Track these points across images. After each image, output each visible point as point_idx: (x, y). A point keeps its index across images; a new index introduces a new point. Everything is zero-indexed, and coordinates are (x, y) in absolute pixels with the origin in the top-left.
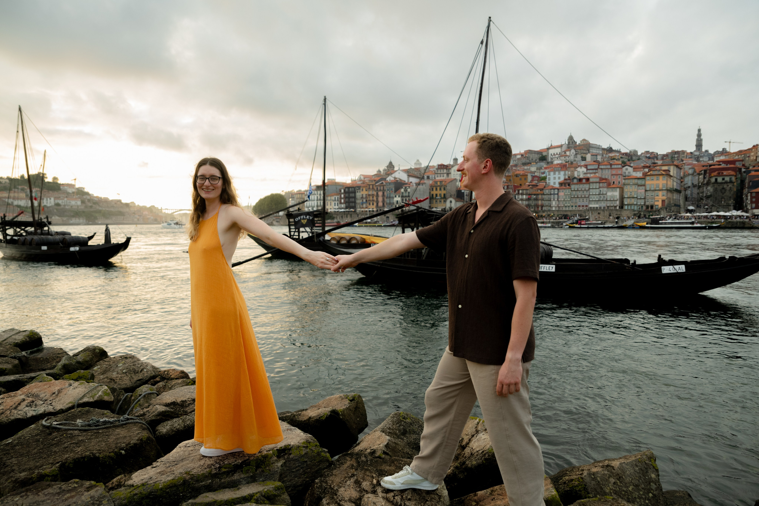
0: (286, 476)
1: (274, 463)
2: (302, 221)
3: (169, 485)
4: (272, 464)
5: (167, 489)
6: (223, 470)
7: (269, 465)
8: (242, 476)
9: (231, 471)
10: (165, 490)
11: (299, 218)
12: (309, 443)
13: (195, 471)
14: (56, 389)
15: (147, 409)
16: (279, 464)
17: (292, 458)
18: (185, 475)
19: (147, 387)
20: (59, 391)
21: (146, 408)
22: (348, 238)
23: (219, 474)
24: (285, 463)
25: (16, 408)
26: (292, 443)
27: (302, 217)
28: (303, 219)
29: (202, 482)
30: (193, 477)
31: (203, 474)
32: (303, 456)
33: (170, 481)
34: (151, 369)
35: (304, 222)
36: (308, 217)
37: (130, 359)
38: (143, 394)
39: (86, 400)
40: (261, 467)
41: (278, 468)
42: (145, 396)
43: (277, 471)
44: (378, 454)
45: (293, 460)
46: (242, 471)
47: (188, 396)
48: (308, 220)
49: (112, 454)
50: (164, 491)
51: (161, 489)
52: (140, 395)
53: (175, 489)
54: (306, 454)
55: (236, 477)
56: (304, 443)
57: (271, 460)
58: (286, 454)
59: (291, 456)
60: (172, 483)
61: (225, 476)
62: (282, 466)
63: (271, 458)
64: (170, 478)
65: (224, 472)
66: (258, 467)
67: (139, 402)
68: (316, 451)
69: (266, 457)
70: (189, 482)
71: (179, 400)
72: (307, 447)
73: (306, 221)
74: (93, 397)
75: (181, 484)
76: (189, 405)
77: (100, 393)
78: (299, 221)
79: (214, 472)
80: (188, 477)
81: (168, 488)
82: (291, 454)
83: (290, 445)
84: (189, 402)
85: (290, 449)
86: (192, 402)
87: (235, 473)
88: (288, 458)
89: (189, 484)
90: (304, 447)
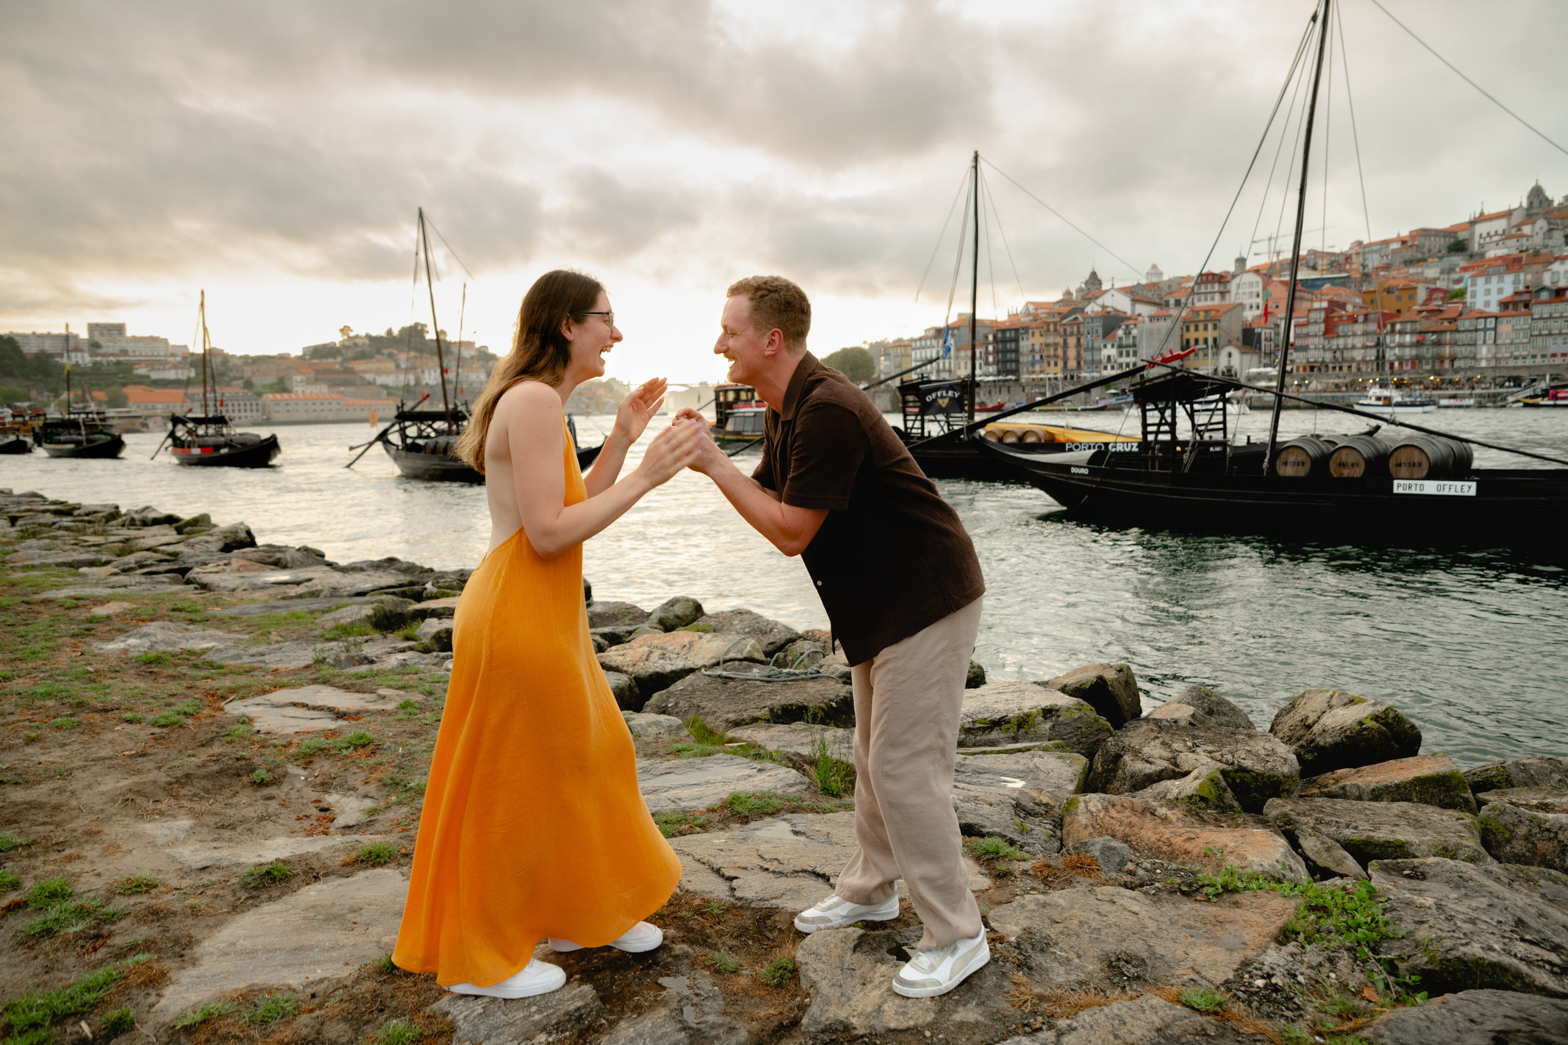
1: (1040, 724)
2: (940, 401)
4: (1038, 724)
6: (978, 725)
7: (1033, 726)
8: (1002, 735)
9: (987, 728)
11: (934, 395)
12: (1082, 705)
14: (686, 641)
16: (1047, 726)
17: (1064, 719)
19: (808, 644)
20: (691, 644)
22: (1020, 433)
23: (973, 729)
24: (1054, 725)
25: (647, 660)
26: (1059, 704)
27: (939, 393)
28: (942, 397)
32: (1075, 720)
34: (784, 629)
35: (943, 403)
36: (950, 393)
37: (748, 616)
38: (807, 653)
39: (732, 655)
40: (1024, 727)
41: (1046, 730)
43: (1044, 734)
44: (1183, 723)
45: (1062, 723)
46: (1000, 729)
48: (951, 399)
49: (823, 705)
52: (802, 654)
54: (1079, 716)
55: (994, 735)
56: (1075, 705)
57: (1036, 720)
58: (1053, 716)
59: (1061, 719)
61: (980, 733)
62: (1050, 729)
63: (1035, 717)
65: (979, 728)
66: (1020, 726)
68: (1090, 718)
69: (1028, 715)
72: (1080, 710)
73: (946, 401)
74: (741, 652)
77: (749, 648)
78: (934, 401)
82: (1059, 716)
83: (1057, 705)
85: (1058, 710)
87: (992, 731)
88: (1056, 721)
90: (1076, 709)
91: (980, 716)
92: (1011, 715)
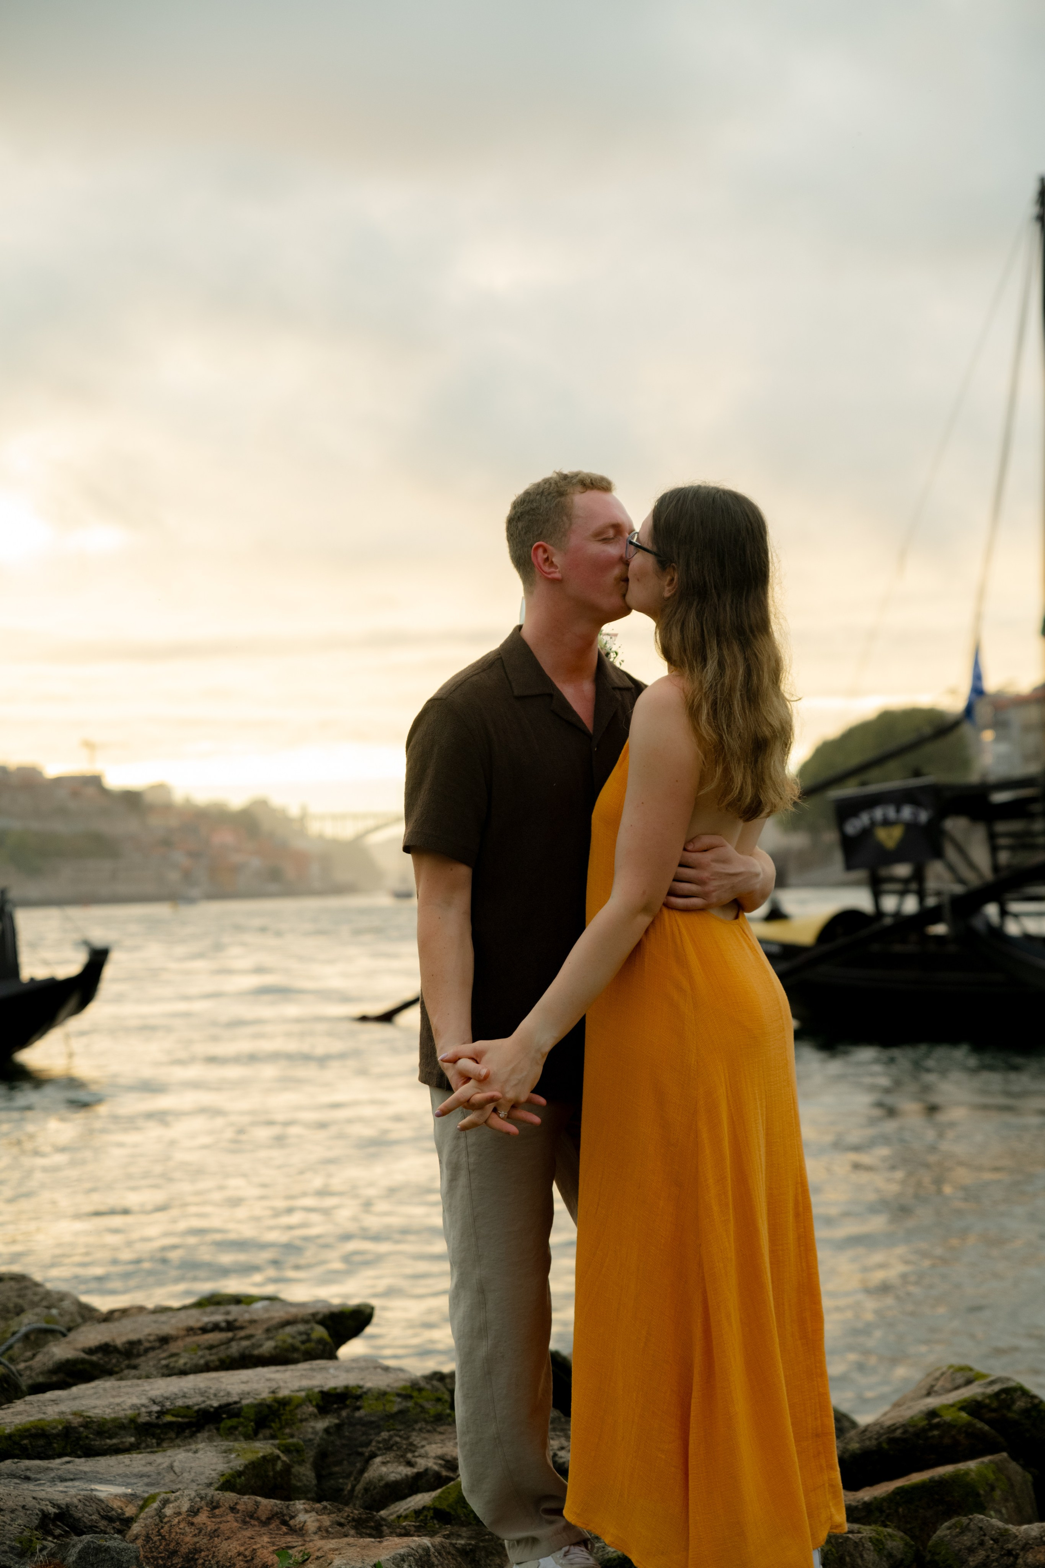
0: (339, 1463)
1: (306, 1420)
2: (881, 834)
3: (28, 1430)
4: (301, 1421)
5: (23, 1437)
6: (169, 1418)
7: (290, 1423)
9: (189, 1425)
10: (17, 1439)
11: (864, 819)
12: (420, 1390)
13: (96, 1411)
15: (28, 1364)
16: (321, 1425)
17: (361, 1419)
18: (70, 1417)
19: (37, 1314)
21: (25, 1361)
23: (157, 1426)
24: (339, 1427)
26: (369, 1385)
27: (878, 813)
28: (887, 823)
29: (110, 1438)
30: (88, 1423)
31: (114, 1420)
33: (31, 1422)
34: (73, 1309)
35: (889, 837)
36: (907, 812)
37: (12, 1283)
38: (24, 1330)
40: (271, 1427)
41: (315, 1433)
42: (26, 1336)
43: (310, 1440)
45: (361, 1422)
46: (218, 1429)
47: (147, 1331)
48: (911, 827)
50: (15, 1443)
51: (10, 1437)
52: (14, 1334)
53: (41, 1442)
54: (401, 1412)
56: (404, 1388)
57: (298, 1411)
58: (346, 1407)
59: (358, 1414)
60: (36, 1427)
61: (173, 1435)
62: (327, 1431)
63: (299, 1406)
64: (32, 1419)
65: (170, 1425)
66: (261, 1423)
67: (10, 1352)
68: (432, 1412)
69: (284, 1403)
70: (79, 1433)
71: (120, 1341)
72: (407, 1397)
73: (897, 833)
75: (58, 1435)
76: (147, 1351)
78: (867, 833)
79: (144, 1419)
80: (76, 1421)
81: (26, 1437)
82: (358, 1408)
83: (360, 1387)
84: (147, 1345)
85: (359, 1397)
86: (157, 1344)
87: (198, 1431)
88: (348, 1417)
89: (79, 1439)
90: (399, 1395)
91: (180, 1403)
92: (245, 1402)
